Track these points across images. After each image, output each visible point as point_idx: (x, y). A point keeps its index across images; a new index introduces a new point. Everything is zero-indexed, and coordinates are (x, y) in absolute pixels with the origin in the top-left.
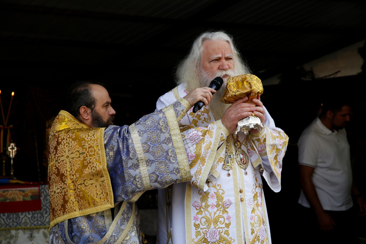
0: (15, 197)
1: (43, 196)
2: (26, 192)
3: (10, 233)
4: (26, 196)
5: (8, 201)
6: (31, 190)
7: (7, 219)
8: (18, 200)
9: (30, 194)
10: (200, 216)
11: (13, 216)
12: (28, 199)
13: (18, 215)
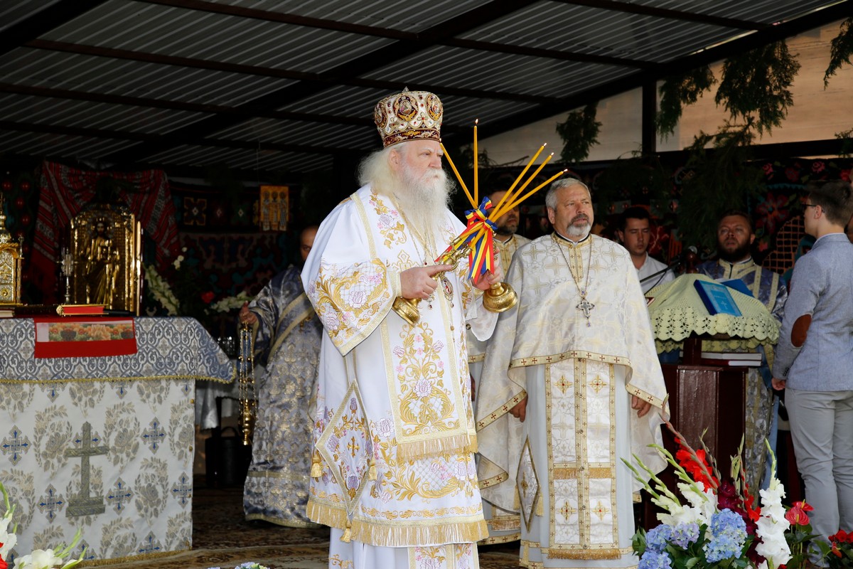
0: (100, 334)
1: (138, 334)
2: (116, 328)
3: (93, 386)
4: (115, 332)
5: (91, 339)
6: (122, 324)
7: (88, 365)
8: (104, 339)
9: (121, 330)
10: (404, 366)
11: (97, 361)
12: (119, 337)
13: (105, 360)
